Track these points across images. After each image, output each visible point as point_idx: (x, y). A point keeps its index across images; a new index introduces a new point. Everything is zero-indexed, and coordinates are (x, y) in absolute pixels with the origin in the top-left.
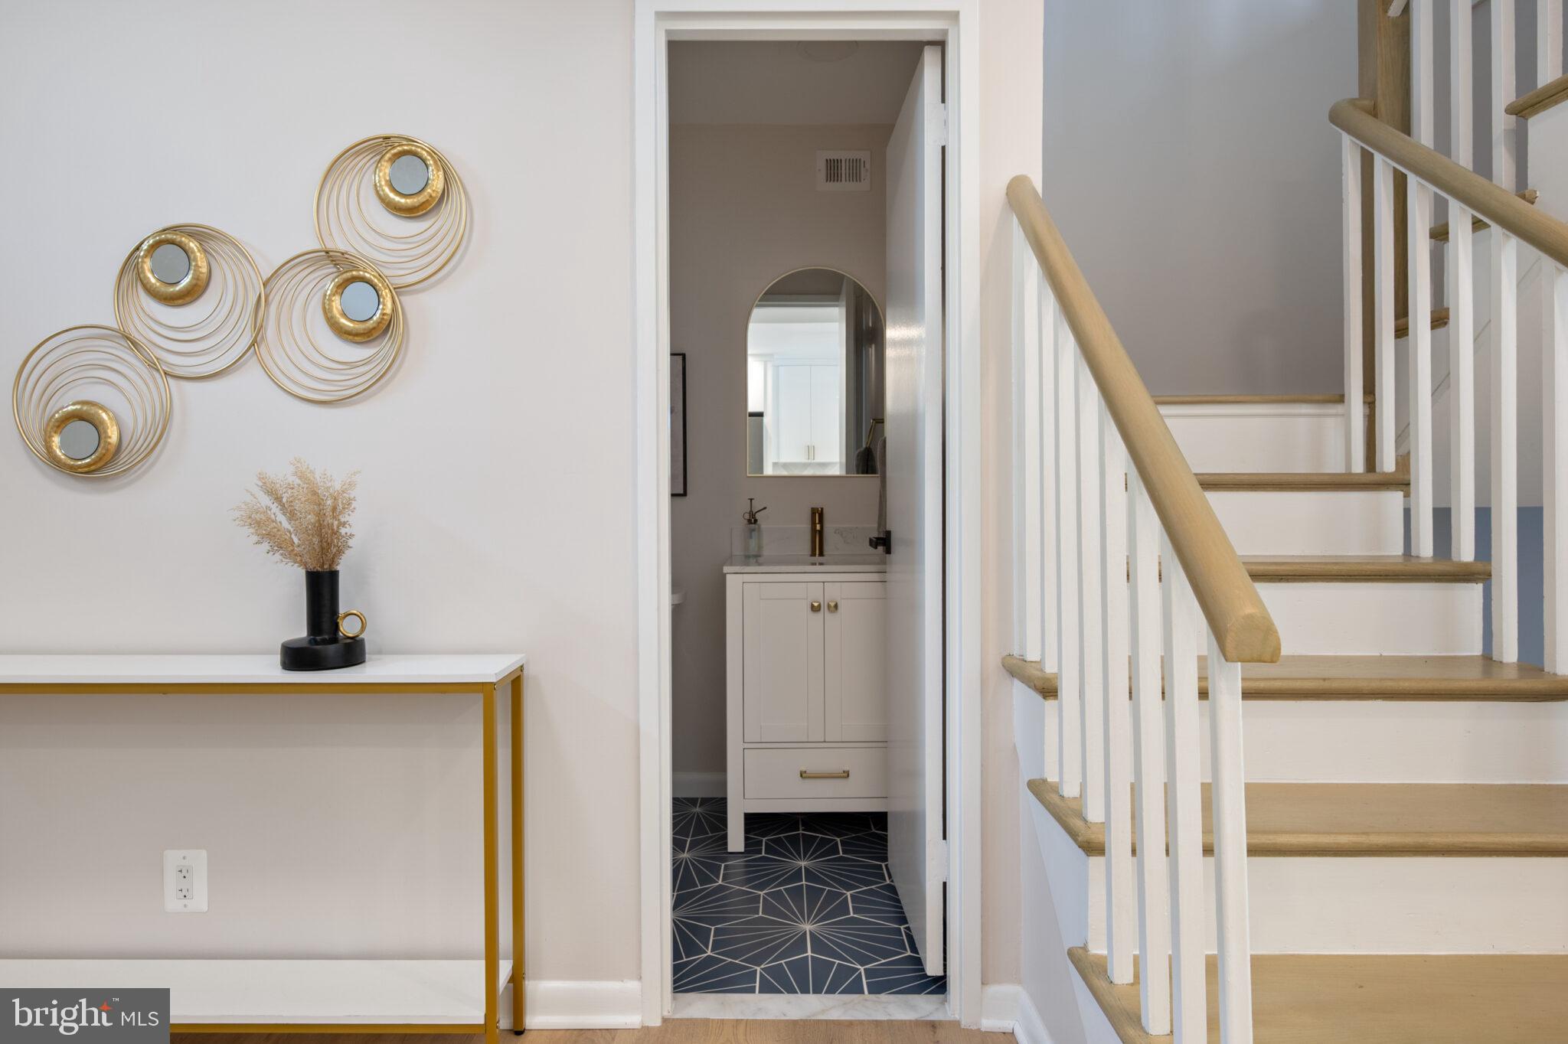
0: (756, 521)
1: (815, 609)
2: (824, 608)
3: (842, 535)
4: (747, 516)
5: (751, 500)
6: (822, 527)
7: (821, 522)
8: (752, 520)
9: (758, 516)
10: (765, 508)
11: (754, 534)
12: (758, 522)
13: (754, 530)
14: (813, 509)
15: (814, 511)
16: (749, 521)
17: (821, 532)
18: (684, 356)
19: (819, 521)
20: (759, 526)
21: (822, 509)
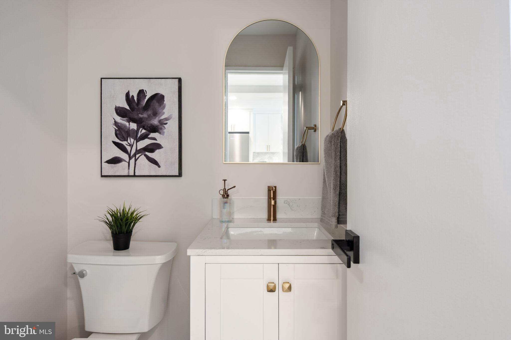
0: (228, 196)
1: (271, 290)
2: (279, 289)
3: (289, 205)
4: (222, 192)
5: (225, 180)
6: (275, 202)
7: (275, 198)
8: (226, 195)
9: (230, 192)
10: (234, 187)
11: (227, 205)
12: (229, 197)
13: (226, 203)
14: (269, 187)
15: (270, 189)
16: (223, 196)
17: (275, 206)
18: (180, 80)
19: (273, 196)
20: (230, 199)
21: (275, 187)
